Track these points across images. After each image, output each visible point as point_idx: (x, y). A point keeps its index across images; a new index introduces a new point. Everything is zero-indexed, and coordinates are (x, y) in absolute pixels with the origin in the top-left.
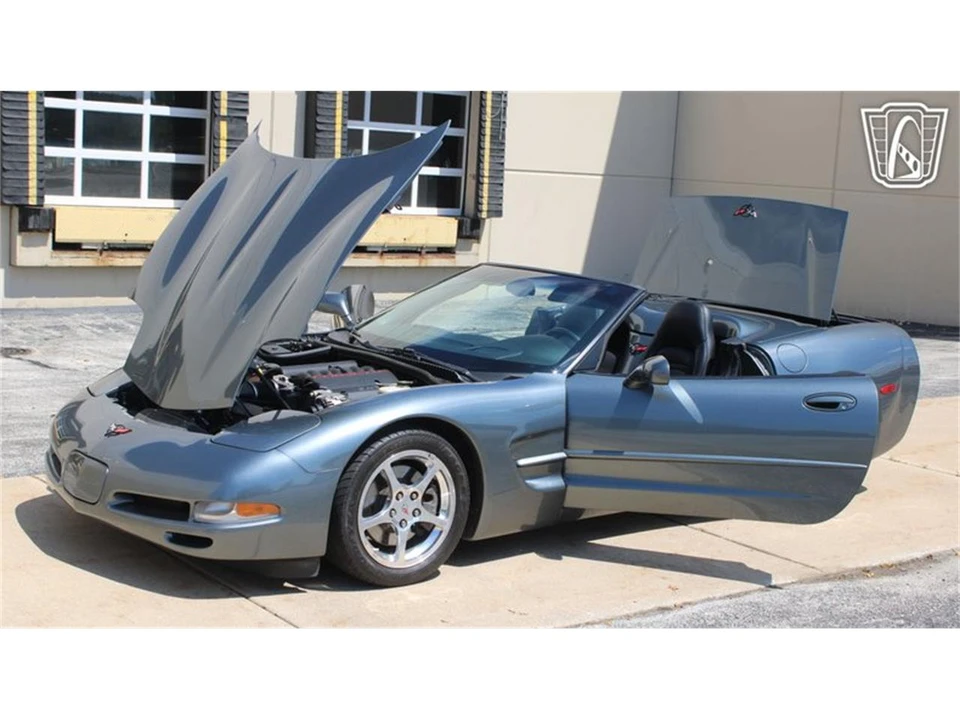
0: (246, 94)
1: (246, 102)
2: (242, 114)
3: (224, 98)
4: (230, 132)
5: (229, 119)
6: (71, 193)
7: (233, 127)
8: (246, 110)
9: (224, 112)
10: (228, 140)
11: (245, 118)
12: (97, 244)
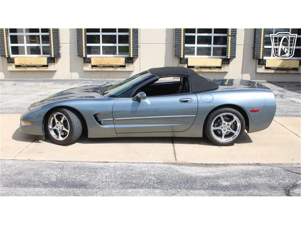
0: (236, 29)
1: (236, 32)
2: (235, 35)
3: (230, 31)
4: (231, 39)
5: (231, 36)
6: (194, 55)
7: (232, 38)
8: (236, 33)
9: (230, 34)
10: (231, 41)
11: (236, 36)
12: (198, 66)
